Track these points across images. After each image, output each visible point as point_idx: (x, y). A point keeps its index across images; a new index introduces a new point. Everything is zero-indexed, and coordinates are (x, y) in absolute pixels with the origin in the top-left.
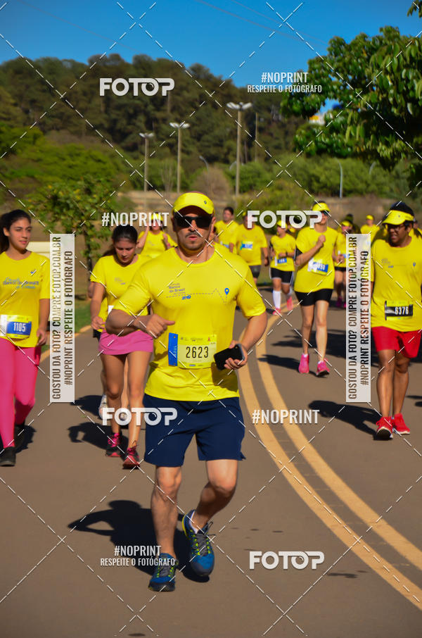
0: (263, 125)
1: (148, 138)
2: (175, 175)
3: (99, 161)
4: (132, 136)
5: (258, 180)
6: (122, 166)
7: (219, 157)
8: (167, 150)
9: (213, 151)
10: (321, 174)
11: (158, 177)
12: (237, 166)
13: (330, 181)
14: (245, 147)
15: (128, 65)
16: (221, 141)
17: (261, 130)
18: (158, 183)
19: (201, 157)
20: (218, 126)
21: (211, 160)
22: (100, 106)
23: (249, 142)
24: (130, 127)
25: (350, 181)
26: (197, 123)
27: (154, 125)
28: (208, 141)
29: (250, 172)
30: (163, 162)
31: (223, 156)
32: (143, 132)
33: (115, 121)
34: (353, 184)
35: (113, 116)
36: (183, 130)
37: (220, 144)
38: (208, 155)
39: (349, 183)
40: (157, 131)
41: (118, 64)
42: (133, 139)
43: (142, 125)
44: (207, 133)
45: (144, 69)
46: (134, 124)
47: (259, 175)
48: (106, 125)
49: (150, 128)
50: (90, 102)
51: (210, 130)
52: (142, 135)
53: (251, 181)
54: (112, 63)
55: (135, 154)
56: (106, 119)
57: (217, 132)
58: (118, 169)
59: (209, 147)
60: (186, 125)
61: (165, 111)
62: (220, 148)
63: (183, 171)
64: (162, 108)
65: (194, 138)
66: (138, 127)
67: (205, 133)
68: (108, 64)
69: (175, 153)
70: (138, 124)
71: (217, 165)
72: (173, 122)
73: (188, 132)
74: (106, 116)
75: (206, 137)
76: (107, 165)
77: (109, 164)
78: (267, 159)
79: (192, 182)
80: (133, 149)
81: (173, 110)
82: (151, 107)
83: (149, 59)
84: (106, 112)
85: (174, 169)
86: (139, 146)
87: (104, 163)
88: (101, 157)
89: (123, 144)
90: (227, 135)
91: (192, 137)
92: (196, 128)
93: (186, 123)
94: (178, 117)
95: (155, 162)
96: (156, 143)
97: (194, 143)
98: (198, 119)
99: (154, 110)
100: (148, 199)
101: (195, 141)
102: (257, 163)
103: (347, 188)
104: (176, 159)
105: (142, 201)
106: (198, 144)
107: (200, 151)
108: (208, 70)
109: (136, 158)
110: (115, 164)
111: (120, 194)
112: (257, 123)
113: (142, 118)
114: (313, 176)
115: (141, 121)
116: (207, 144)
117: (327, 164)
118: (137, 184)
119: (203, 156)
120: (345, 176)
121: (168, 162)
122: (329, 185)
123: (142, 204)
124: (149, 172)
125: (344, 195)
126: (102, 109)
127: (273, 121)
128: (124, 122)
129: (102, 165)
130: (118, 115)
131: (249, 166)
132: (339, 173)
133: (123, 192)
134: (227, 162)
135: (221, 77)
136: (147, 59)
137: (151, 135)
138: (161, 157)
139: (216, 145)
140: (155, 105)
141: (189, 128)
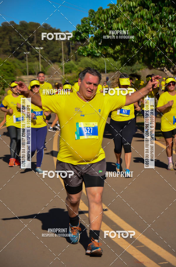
0: (73, 46)
1: (27, 54)
2: (39, 68)
3: (8, 64)
4: (21, 54)
5: (73, 68)
6: (18, 66)
7: (56, 60)
8: (36, 58)
9: (54, 58)
10: (98, 65)
11: (33, 69)
12: (63, 64)
13: (101, 67)
14: (67, 55)
15: (17, 25)
16: (57, 54)
17: (73, 48)
18: (33, 72)
19: (49, 61)
20: (56, 48)
21: (54, 61)
22: (7, 42)
23: (68, 53)
24: (20, 50)
26: (47, 47)
27: (30, 49)
28: (52, 54)
29: (69, 65)
30: (34, 64)
31: (58, 60)
32: (25, 52)
33: (14, 48)
35: (13, 46)
36: (41, 50)
37: (57, 55)
38: (52, 60)
39: (109, 68)
40: (31, 51)
41: (13, 25)
42: (22, 55)
43: (25, 49)
44: (51, 51)
45: (24, 26)
46: (22, 49)
47: (73, 66)
48: (11, 50)
49: (28, 50)
50: (3, 41)
51: (52, 50)
52: (25, 53)
53: (70, 69)
55: (23, 61)
56: (10, 47)
57: (55, 50)
58: (16, 67)
59: (52, 56)
60: (42, 48)
61: (34, 43)
62: (57, 57)
63: (42, 67)
64: (33, 42)
65: (47, 53)
66: (24, 50)
67: (50, 51)
68: (9, 25)
69: (38, 60)
70: (23, 49)
71: (56, 63)
72: (37, 47)
73: (43, 51)
74: (10, 46)
75: (51, 52)
76: (11, 66)
77: (12, 65)
78: (76, 60)
79: (46, 71)
80: (22, 59)
81: (37, 42)
83: (26, 22)
84: (10, 45)
85: (39, 66)
86: (24, 57)
87: (10, 65)
88: (9, 63)
89: (18, 57)
90: (59, 51)
91: (45, 53)
92: (47, 49)
94: (39, 45)
95: (31, 63)
96: (31, 56)
97: (46, 55)
98: (48, 45)
100: (29, 79)
101: (47, 54)
102: (72, 62)
104: (39, 62)
105: (27, 80)
106: (48, 55)
107: (49, 58)
108: (50, 26)
109: (23, 62)
110: (15, 65)
111: (17, 77)
112: (71, 46)
113: (25, 46)
114: (95, 65)
116: (52, 55)
117: (99, 60)
118: (24, 73)
119: (50, 60)
120: (107, 65)
121: (36, 63)
122: (101, 69)
123: (27, 81)
124: (29, 67)
125: (107, 72)
126: (9, 43)
127: (77, 44)
129: (9, 66)
130: (15, 46)
131: (69, 63)
132: (104, 63)
133: (19, 76)
134: (60, 62)
135: (55, 28)
136: (25, 23)
137: (28, 53)
138: (34, 62)
139: (55, 55)
141: (44, 49)
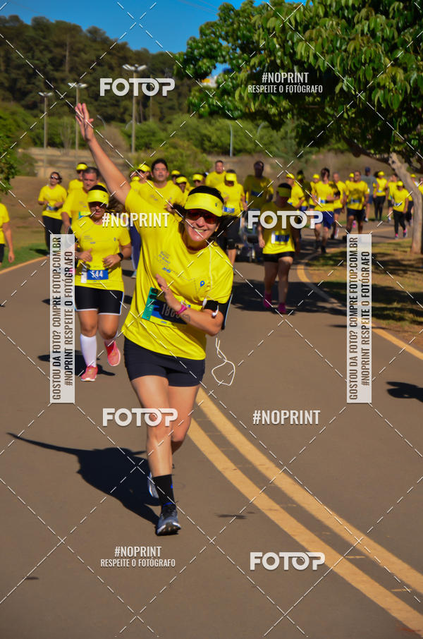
1: (47, 97)
2: (73, 132)
4: (31, 95)
5: (153, 138)
6: (22, 123)
7: (114, 117)
8: (66, 109)
9: (110, 111)
10: (213, 134)
11: (58, 135)
12: (133, 126)
13: (221, 141)
14: (141, 107)
15: (27, 26)
16: (118, 101)
18: (57, 141)
19: (98, 116)
21: (109, 119)
23: (144, 102)
24: (29, 87)
25: (240, 141)
26: (95, 83)
28: (105, 101)
29: (145, 131)
30: (62, 120)
31: (119, 116)
32: (43, 92)
33: (15, 81)
34: (243, 144)
35: (13, 76)
36: (81, 90)
37: (116, 104)
38: (105, 114)
39: (240, 143)
41: (17, 25)
42: (33, 97)
43: (42, 85)
45: (43, 31)
46: (34, 84)
47: (154, 134)
48: (7, 85)
49: (49, 88)
52: (41, 94)
53: (146, 140)
54: (12, 24)
55: (35, 112)
56: (6, 78)
58: (19, 126)
59: (106, 106)
60: (84, 86)
61: (63, 71)
62: (116, 108)
64: (61, 68)
65: (92, 98)
66: (38, 87)
68: (7, 25)
70: (37, 83)
71: (114, 123)
72: (71, 82)
73: (85, 92)
74: (6, 75)
76: (8, 122)
77: (10, 121)
78: (161, 119)
80: (34, 107)
81: (71, 70)
82: (50, 67)
83: (48, 21)
84: (6, 71)
85: (73, 127)
86: (39, 105)
87: (5, 120)
89: (23, 102)
91: (89, 97)
92: (93, 88)
93: (84, 83)
94: (76, 77)
95: (55, 120)
97: (91, 103)
99: (53, 70)
100: (48, 155)
101: (93, 100)
102: (152, 123)
103: (237, 147)
105: (42, 157)
106: (96, 103)
107: (98, 111)
108: (105, 33)
109: (36, 116)
110: (15, 121)
111: (20, 151)
114: (205, 135)
115: (40, 81)
116: (105, 104)
117: (218, 125)
118: (37, 141)
119: (101, 115)
120: (235, 136)
121: (66, 120)
122: (220, 144)
123: (42, 161)
124: (49, 129)
125: (234, 155)
126: (3, 68)
128: (24, 81)
129: (3, 122)
130: (18, 74)
131: (144, 126)
132: (229, 133)
133: (24, 148)
134: (123, 121)
136: (45, 21)
137: (50, 94)
138: (60, 116)
139: (113, 105)
140: (53, 65)
141: (86, 88)
